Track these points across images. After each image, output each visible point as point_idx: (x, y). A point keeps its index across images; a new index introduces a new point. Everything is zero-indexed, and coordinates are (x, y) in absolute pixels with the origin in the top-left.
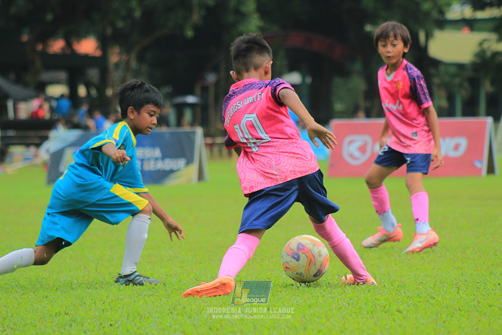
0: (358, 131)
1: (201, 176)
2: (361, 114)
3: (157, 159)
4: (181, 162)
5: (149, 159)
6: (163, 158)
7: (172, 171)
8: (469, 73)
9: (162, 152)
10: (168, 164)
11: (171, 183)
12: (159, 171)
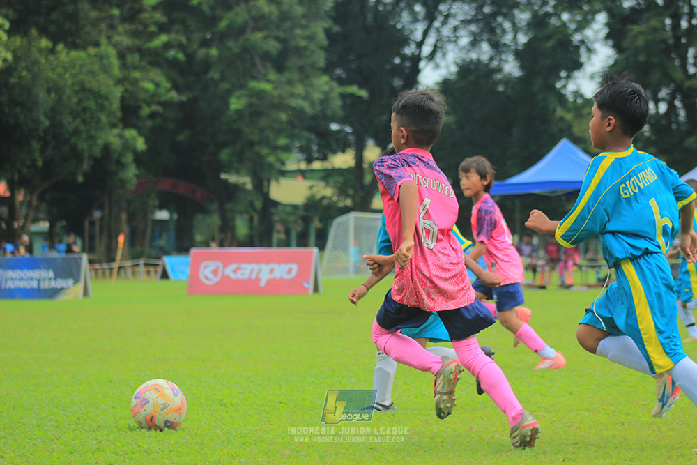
0: (211, 258)
1: (86, 293)
2: (214, 245)
3: (50, 279)
4: (70, 282)
5: (44, 280)
6: (55, 279)
7: (62, 289)
8: (301, 213)
9: (55, 274)
10: (59, 283)
11: (62, 299)
12: (52, 288)
